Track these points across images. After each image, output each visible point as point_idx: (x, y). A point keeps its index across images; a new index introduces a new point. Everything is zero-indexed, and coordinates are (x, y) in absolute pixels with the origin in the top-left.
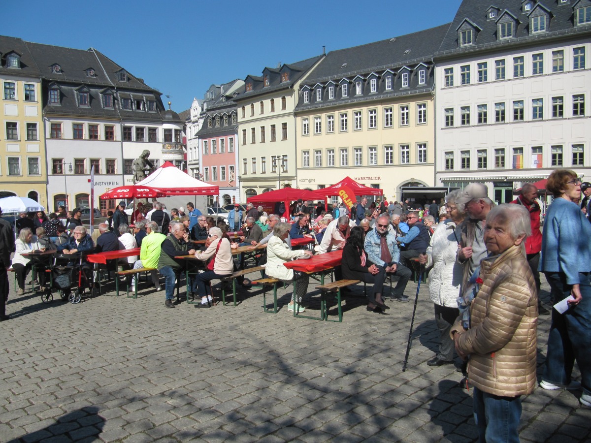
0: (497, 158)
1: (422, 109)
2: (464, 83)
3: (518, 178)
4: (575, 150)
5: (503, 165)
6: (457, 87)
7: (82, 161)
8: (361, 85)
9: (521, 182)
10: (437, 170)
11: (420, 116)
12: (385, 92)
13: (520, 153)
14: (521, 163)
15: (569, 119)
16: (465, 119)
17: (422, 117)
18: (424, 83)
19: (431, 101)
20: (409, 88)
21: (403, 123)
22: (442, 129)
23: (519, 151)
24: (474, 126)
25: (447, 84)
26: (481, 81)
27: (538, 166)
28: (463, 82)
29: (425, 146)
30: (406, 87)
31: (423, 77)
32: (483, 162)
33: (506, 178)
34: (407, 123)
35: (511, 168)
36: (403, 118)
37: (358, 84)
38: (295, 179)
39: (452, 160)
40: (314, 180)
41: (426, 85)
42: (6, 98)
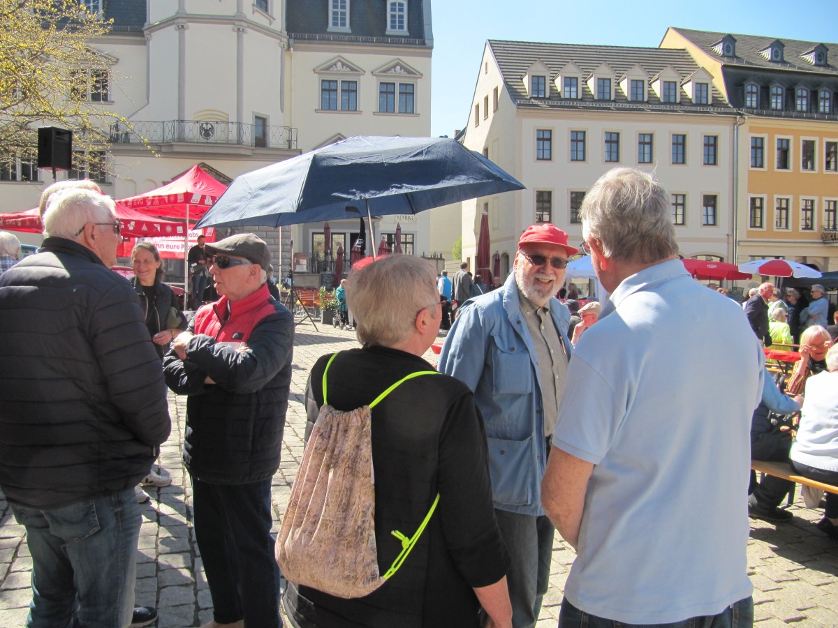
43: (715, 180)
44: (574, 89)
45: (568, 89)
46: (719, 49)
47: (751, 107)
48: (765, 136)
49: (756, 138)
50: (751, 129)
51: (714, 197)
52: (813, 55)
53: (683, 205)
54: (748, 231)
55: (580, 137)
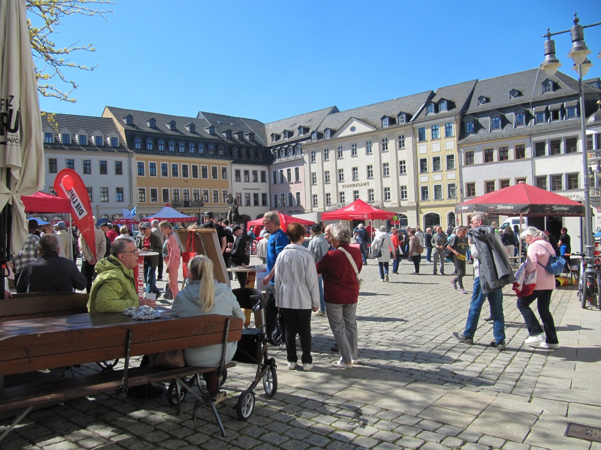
7: (493, 183)
42: (433, 138)
43: (122, 181)
44: (50, 138)
45: (47, 138)
46: (125, 121)
47: (138, 149)
48: (144, 162)
49: (140, 163)
50: (137, 159)
51: (122, 189)
52: (169, 125)
53: (107, 192)
54: (138, 204)
55: (54, 162)
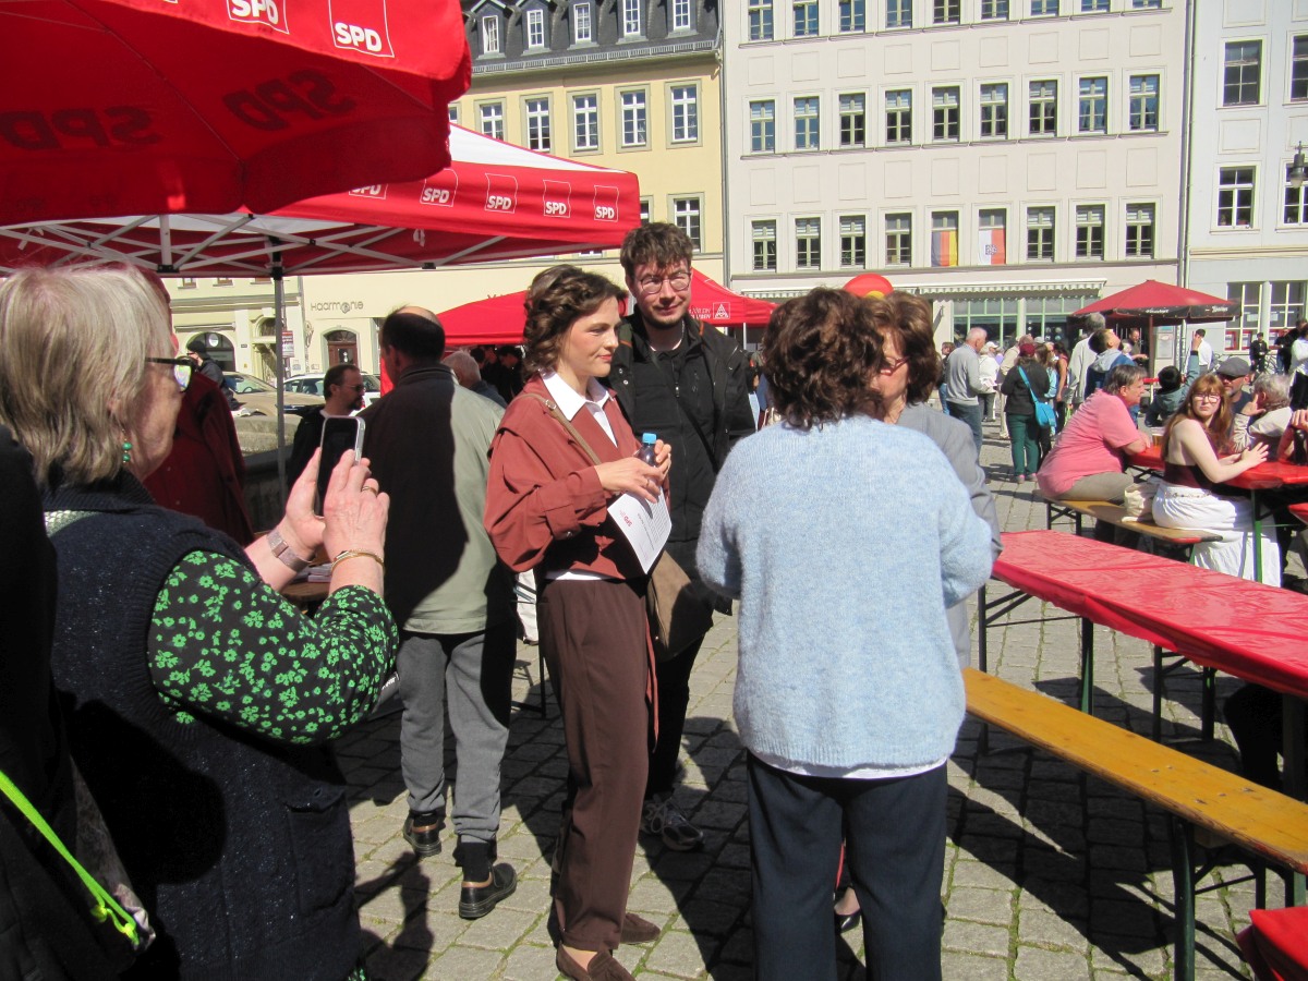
0: (891, 239)
1: (686, 101)
2: (802, 33)
3: (948, 290)
4: (1083, 221)
5: (906, 256)
6: (785, 42)
8: (496, 27)
9: (955, 300)
10: (732, 273)
11: (679, 122)
12: (572, 47)
13: (949, 225)
14: (952, 252)
15: (1070, 139)
16: (808, 133)
17: (685, 125)
18: (689, 26)
19: (713, 78)
20: (644, 39)
21: (629, 138)
22: (742, 158)
23: (945, 220)
24: (831, 152)
25: (754, 33)
26: (848, 29)
27: (993, 261)
28: (799, 28)
29: (695, 204)
30: (636, 38)
31: (685, 10)
32: (853, 250)
33: (918, 290)
34: (639, 141)
35: (928, 264)
36: (629, 126)
37: (489, 23)
38: (296, 304)
39: (772, 246)
40: (360, 306)
41: (694, 33)
